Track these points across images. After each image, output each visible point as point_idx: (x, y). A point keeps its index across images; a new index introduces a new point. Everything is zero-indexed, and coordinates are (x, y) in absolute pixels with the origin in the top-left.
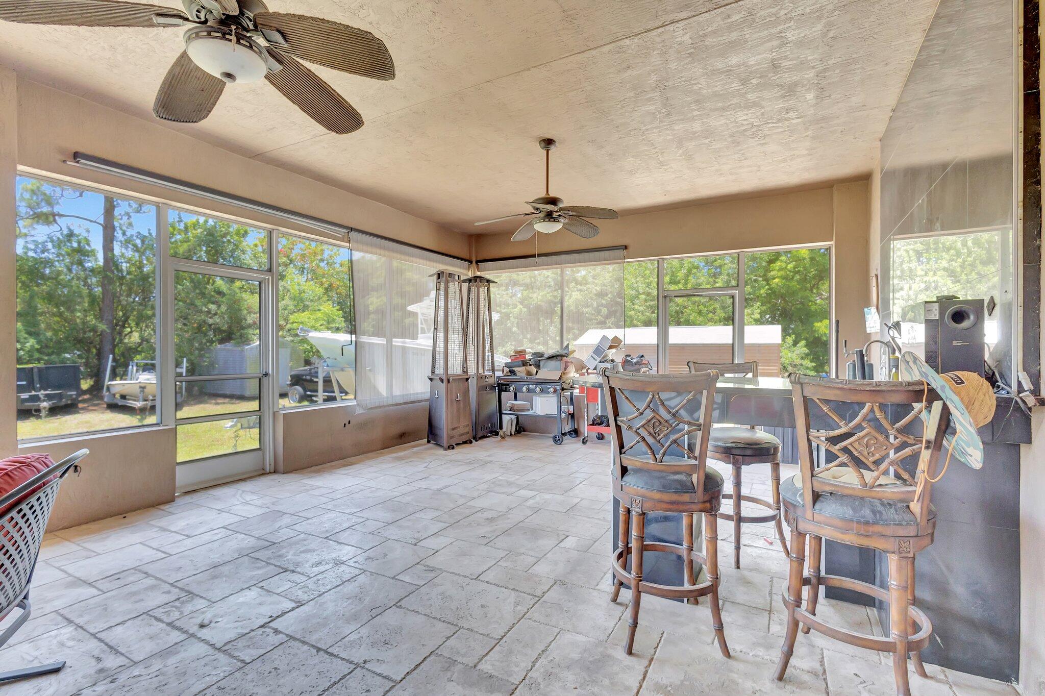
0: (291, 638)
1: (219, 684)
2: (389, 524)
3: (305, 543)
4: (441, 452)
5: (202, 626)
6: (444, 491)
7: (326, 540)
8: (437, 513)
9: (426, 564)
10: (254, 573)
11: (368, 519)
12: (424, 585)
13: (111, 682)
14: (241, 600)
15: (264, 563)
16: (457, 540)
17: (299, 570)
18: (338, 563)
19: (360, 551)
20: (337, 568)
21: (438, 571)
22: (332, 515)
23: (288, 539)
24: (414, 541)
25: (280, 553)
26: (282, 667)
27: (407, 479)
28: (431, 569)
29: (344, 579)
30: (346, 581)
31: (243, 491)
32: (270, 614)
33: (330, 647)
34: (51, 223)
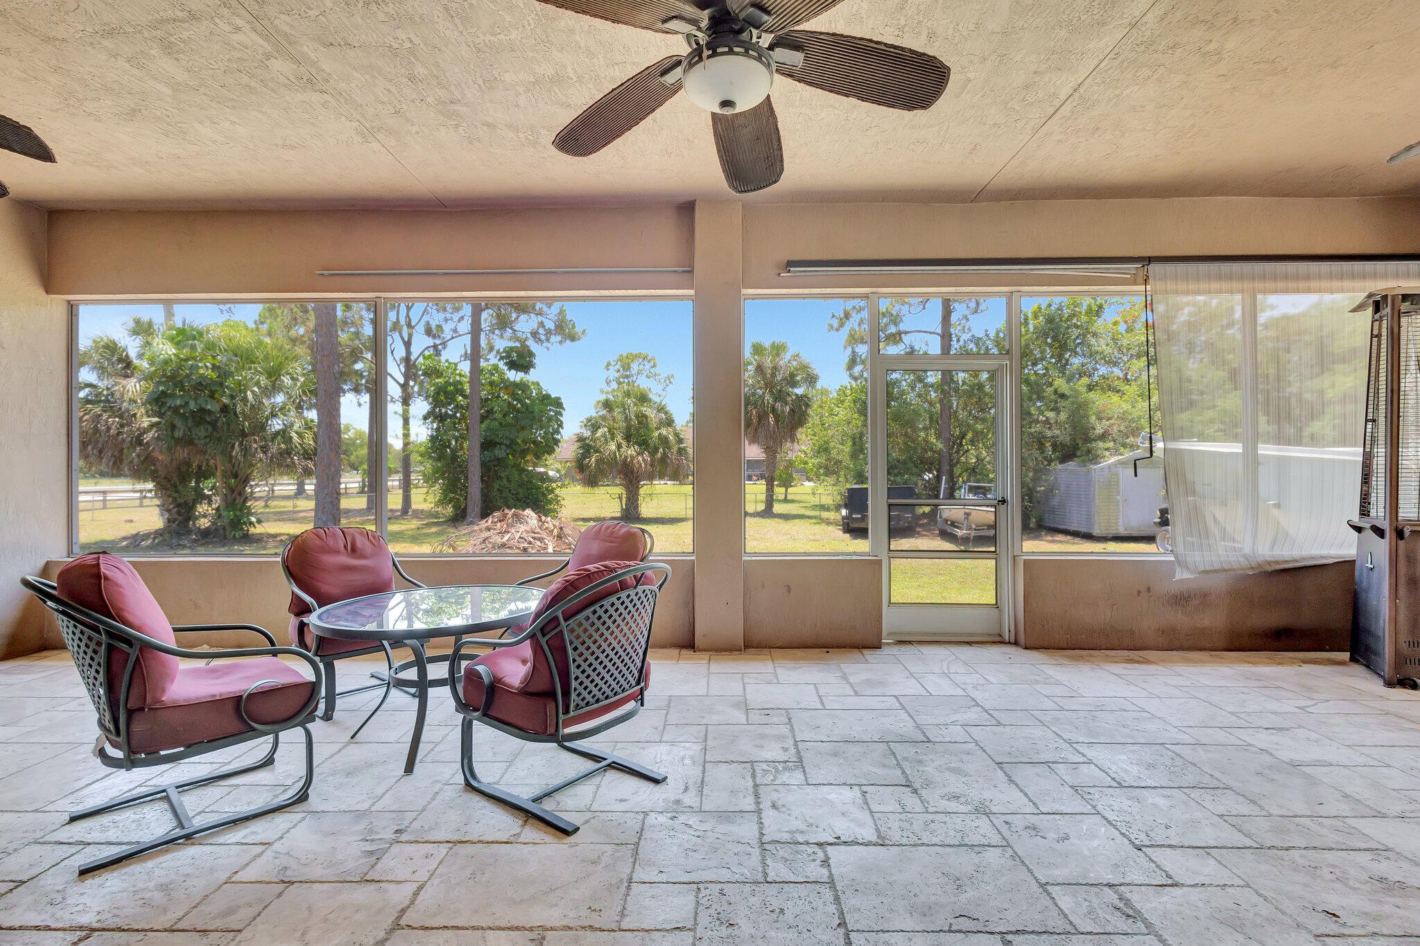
0: (831, 883)
1: (724, 886)
2: (1120, 786)
3: (966, 758)
4: (1375, 686)
5: (774, 806)
6: (1308, 770)
7: (996, 766)
8: (1245, 809)
9: (1128, 895)
10: (874, 770)
11: (1090, 762)
12: (1090, 933)
13: (671, 819)
14: (832, 796)
15: (895, 762)
16: (1248, 886)
17: (923, 792)
18: (982, 810)
19: (1030, 808)
20: (973, 817)
21: (1139, 923)
22: (1037, 732)
23: (950, 742)
24: (1142, 839)
25: (924, 757)
26: (789, 915)
27: (1234, 718)
28: (1131, 912)
29: (967, 841)
30: (966, 845)
31: (957, 658)
32: (839, 833)
33: (858, 931)
34: (898, 342)
